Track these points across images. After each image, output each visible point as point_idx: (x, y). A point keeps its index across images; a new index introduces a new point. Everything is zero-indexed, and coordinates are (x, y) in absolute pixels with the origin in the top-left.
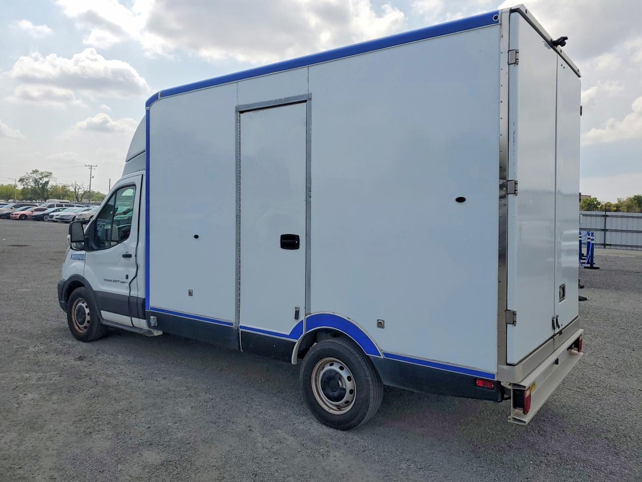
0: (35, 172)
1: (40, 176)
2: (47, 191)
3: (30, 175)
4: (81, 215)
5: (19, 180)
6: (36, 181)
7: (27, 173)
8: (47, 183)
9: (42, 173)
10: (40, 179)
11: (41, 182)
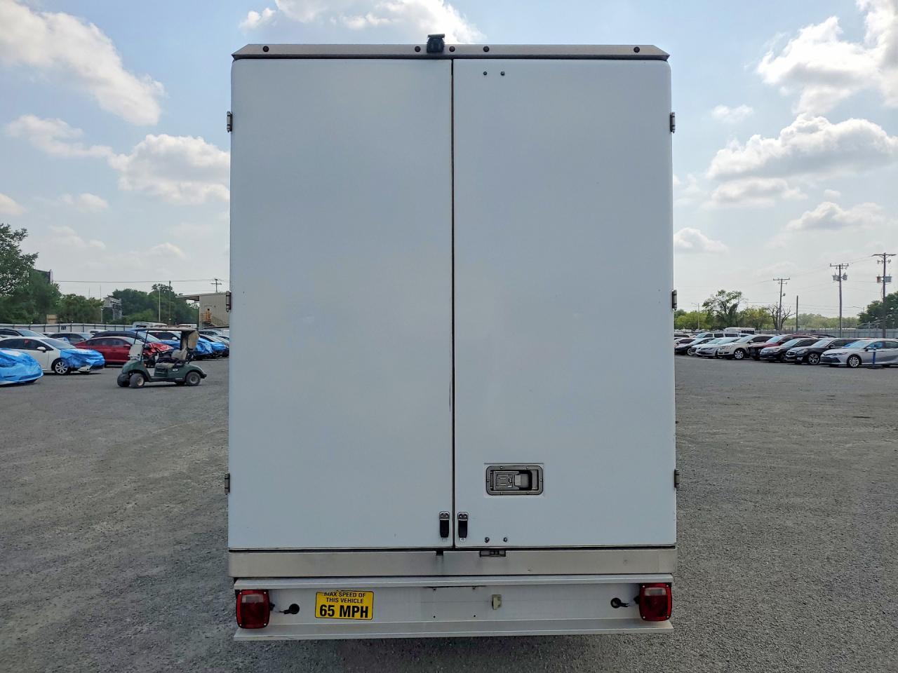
0: (722, 293)
1: (728, 298)
2: (736, 317)
3: (715, 297)
4: (724, 347)
5: (703, 304)
6: (723, 305)
7: (712, 295)
8: (735, 306)
9: (729, 294)
10: (728, 301)
11: (728, 305)
